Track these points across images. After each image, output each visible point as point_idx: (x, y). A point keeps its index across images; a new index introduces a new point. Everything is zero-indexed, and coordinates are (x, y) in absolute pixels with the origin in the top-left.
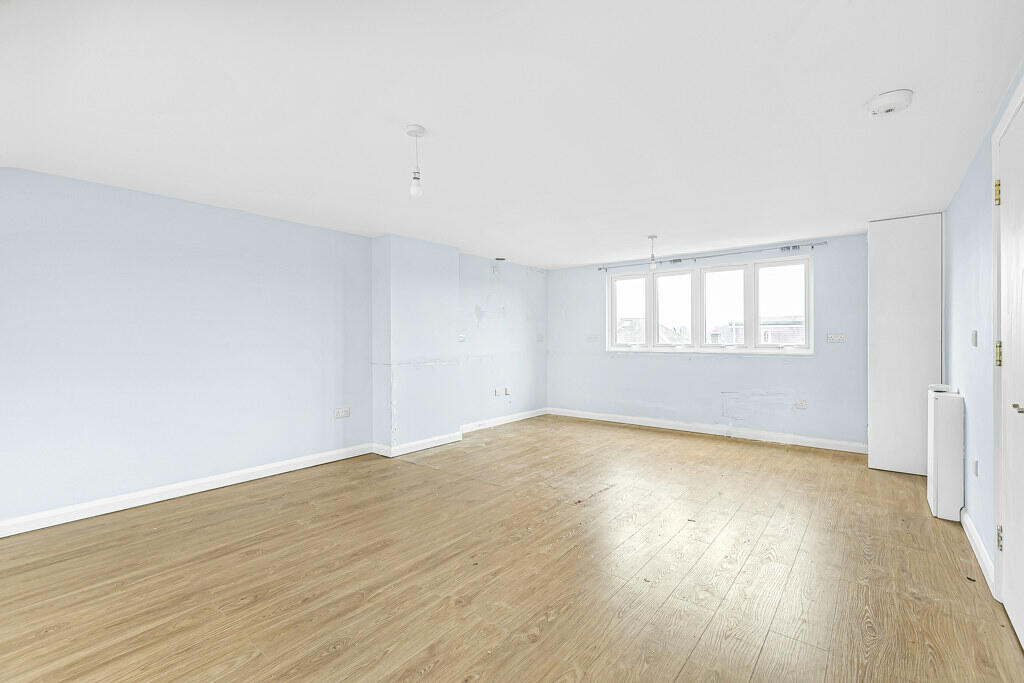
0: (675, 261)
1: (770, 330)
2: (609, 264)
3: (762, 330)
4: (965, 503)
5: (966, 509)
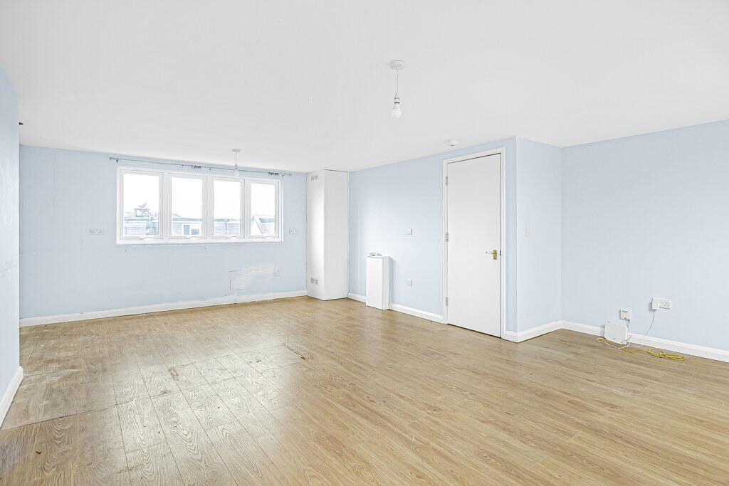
0: (196, 167)
1: (182, 224)
2: (121, 156)
4: (392, 300)
5: (393, 302)
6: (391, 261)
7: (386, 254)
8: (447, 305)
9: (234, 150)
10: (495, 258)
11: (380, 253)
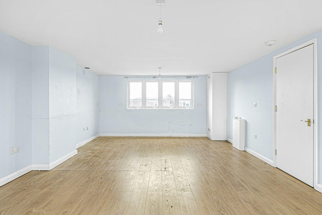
0: (154, 77)
1: (183, 101)
2: (128, 76)
3: (180, 101)
4: (246, 146)
5: (247, 147)
6: (246, 122)
7: (243, 118)
8: (276, 154)
9: (159, 68)
10: (309, 125)
11: (241, 117)
